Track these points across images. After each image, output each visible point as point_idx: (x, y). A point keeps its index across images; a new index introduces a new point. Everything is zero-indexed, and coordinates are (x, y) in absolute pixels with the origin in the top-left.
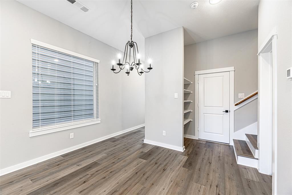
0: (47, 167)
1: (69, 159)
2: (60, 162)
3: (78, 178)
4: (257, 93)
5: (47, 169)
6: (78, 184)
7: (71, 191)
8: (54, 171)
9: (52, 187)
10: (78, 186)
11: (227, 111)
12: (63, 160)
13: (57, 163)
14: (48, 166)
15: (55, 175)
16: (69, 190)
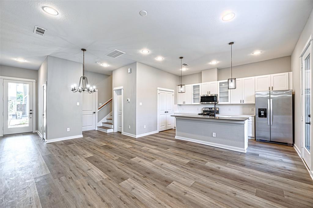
4: (112, 99)
11: (94, 113)
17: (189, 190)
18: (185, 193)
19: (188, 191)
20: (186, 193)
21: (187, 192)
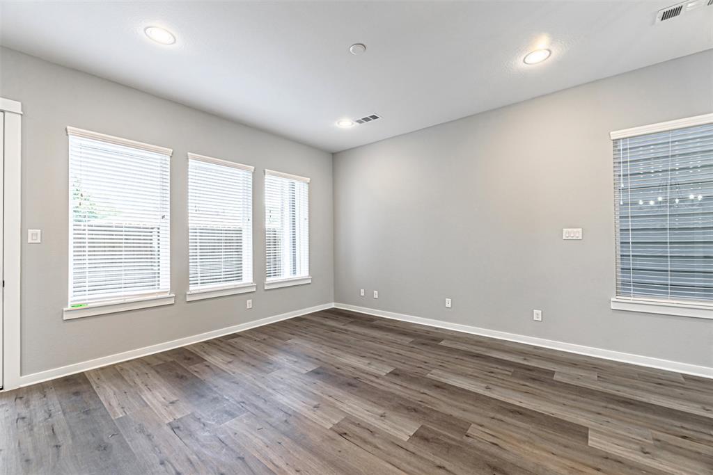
0: (637, 376)
1: (697, 388)
2: (669, 383)
3: (679, 424)
5: (633, 378)
6: (668, 430)
7: (641, 426)
8: (642, 386)
9: (618, 401)
10: (663, 430)
12: (679, 383)
13: (661, 381)
14: (639, 374)
15: (638, 392)
16: (641, 423)
17: (375, 422)
18: (385, 416)
19: (376, 419)
20: (382, 416)
21: (378, 417)
